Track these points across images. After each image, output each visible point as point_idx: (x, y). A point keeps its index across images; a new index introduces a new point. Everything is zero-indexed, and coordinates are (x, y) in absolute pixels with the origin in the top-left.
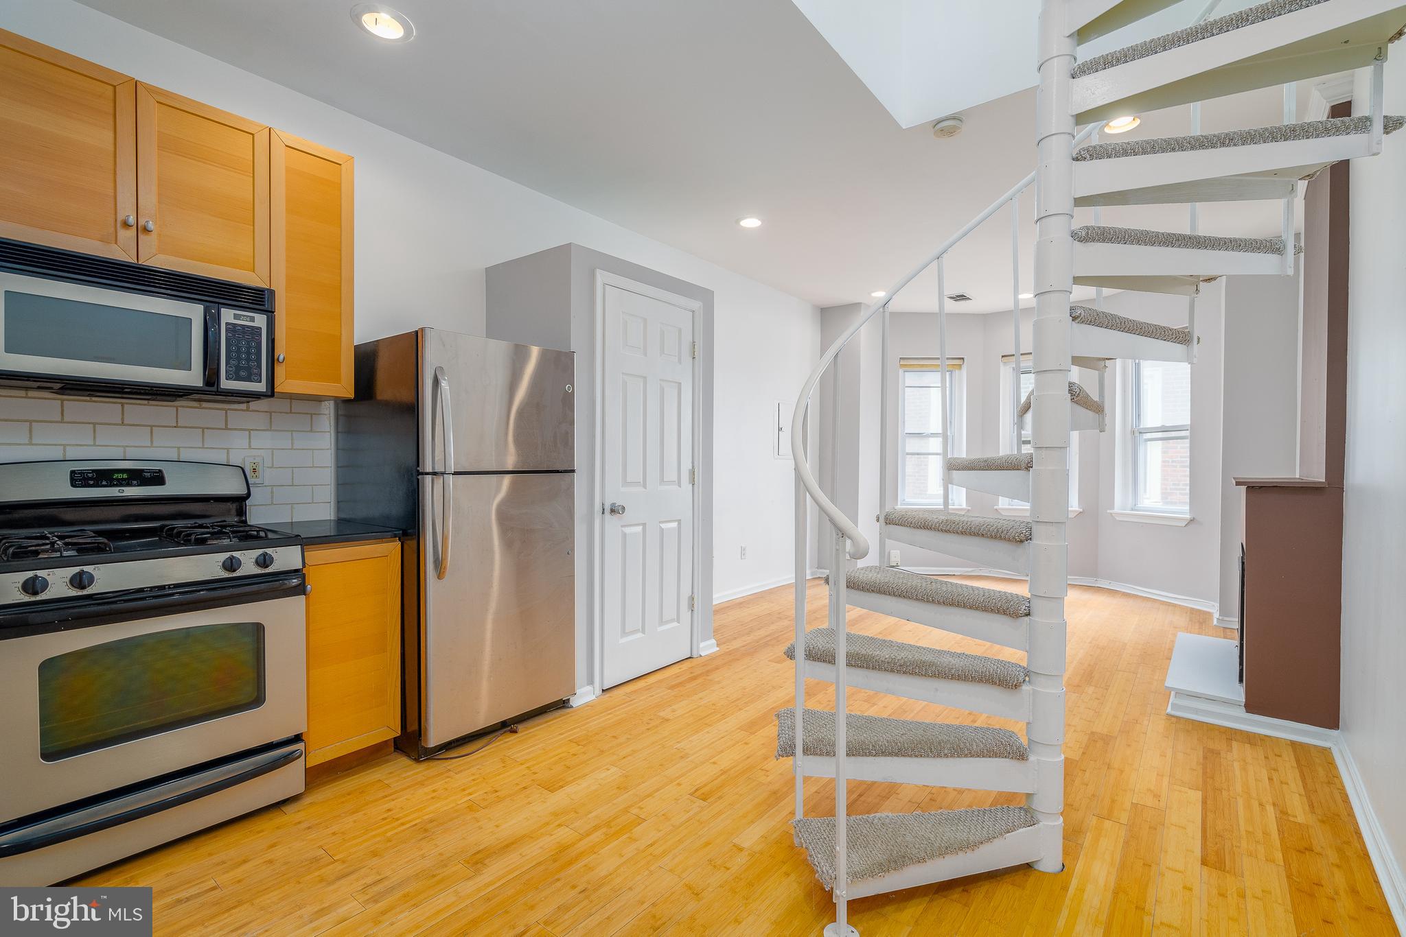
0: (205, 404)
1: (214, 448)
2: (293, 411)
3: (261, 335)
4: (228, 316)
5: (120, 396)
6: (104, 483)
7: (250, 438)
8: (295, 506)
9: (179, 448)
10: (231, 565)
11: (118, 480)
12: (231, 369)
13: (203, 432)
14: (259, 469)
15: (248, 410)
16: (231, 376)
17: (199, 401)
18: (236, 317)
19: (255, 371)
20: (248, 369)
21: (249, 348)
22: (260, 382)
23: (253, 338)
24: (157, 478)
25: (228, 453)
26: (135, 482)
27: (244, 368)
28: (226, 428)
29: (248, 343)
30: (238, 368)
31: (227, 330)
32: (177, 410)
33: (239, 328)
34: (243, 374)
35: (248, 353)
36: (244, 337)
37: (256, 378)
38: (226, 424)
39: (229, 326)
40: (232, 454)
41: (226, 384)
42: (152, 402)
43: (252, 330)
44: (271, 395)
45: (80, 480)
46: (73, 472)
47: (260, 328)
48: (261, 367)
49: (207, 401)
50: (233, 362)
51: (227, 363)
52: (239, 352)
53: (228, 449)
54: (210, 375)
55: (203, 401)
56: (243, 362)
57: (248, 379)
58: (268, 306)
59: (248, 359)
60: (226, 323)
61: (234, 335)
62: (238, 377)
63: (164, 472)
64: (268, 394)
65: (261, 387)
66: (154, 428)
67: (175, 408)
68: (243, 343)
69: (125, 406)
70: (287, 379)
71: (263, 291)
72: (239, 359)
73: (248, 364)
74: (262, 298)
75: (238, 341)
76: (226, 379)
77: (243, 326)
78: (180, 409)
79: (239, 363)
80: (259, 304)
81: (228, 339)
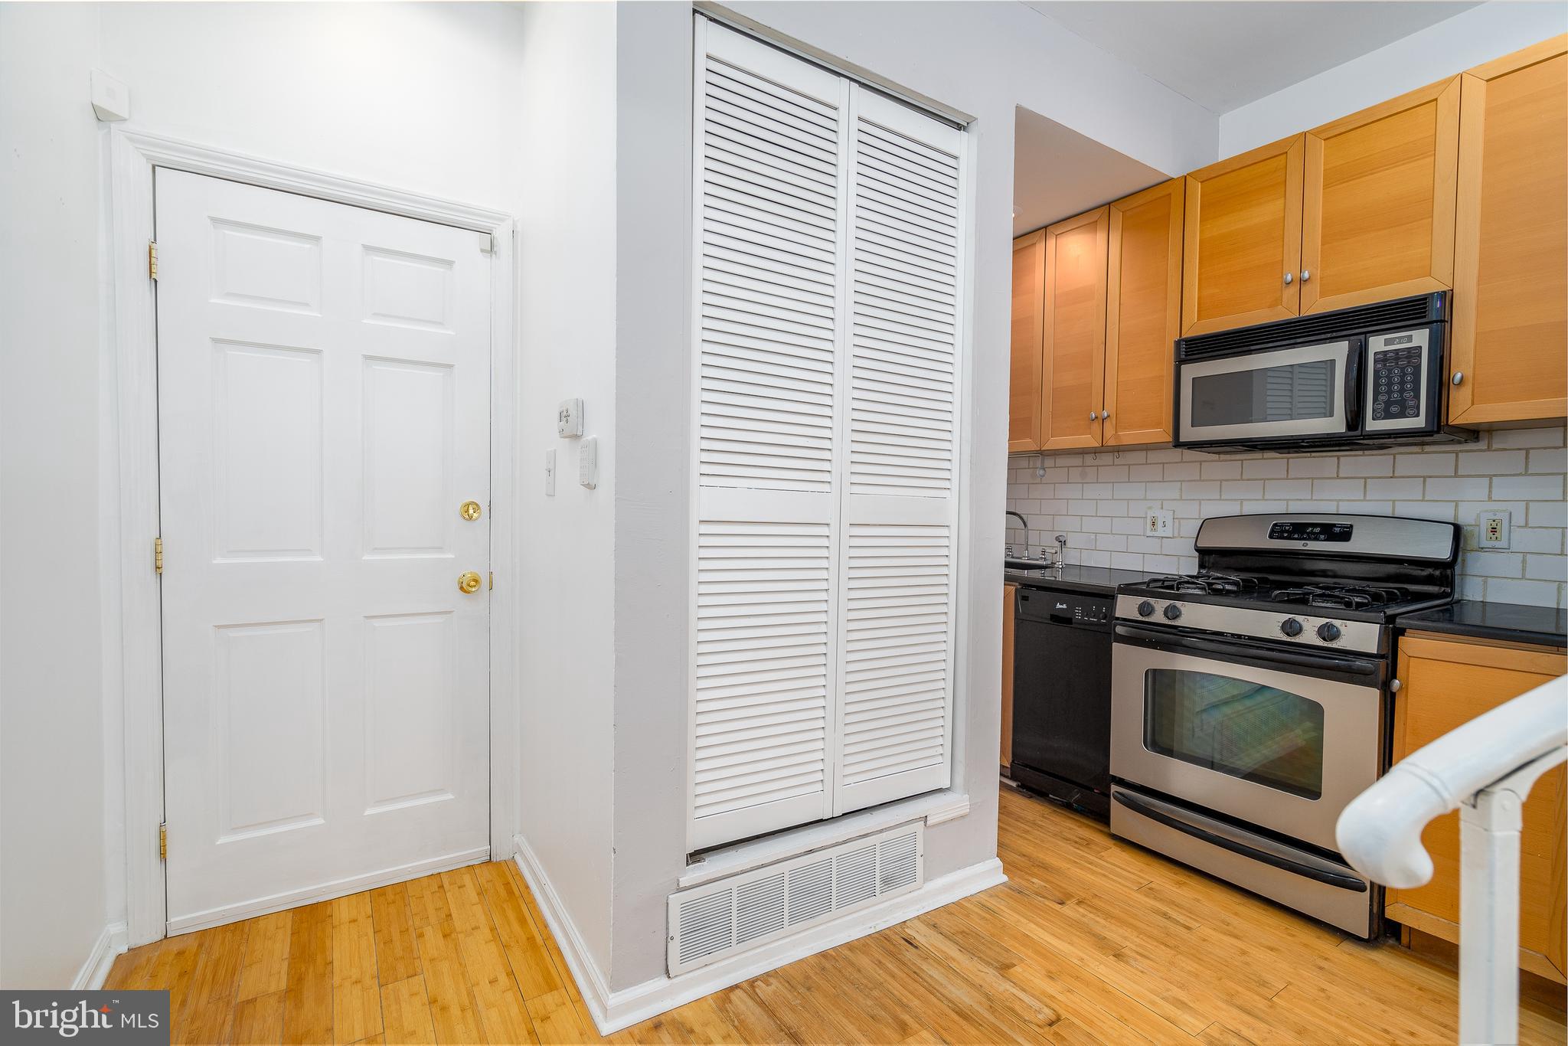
0: (1427, 448)
1: (1437, 501)
3: (1420, 356)
4: (1377, 344)
5: (1337, 448)
6: (1296, 536)
7: (1490, 487)
8: (1564, 585)
9: (1394, 501)
10: (1291, 628)
11: (1312, 533)
12: (1379, 407)
13: (1424, 482)
14: (1503, 529)
15: (1489, 449)
16: (1378, 415)
17: (1420, 445)
18: (1387, 342)
19: (1411, 403)
20: (1402, 402)
21: (1403, 375)
22: (1418, 415)
23: (1409, 362)
24: (1345, 533)
25: (1457, 506)
26: (1322, 537)
27: (1395, 402)
28: (1456, 475)
29: (1403, 369)
30: (1388, 403)
31: (1376, 361)
32: (1394, 458)
33: (1392, 354)
34: (1394, 409)
35: (1402, 383)
36: (1397, 364)
37: (1411, 412)
38: (1456, 471)
39: (1379, 356)
40: (1462, 507)
41: (1372, 425)
42: (1366, 452)
43: (1409, 352)
44: (1435, 429)
45: (1278, 532)
46: (1275, 525)
47: (1421, 347)
48: (1417, 397)
49: (1428, 444)
50: (1383, 398)
51: (1375, 400)
52: (1390, 384)
53: (1457, 503)
54: (1352, 418)
55: (1424, 445)
56: (1396, 396)
57: (1402, 415)
58: (1433, 316)
59: (1402, 391)
60: (1375, 353)
61: (1385, 365)
62: (1388, 415)
63: (1354, 527)
64: (1430, 429)
65: (1419, 422)
66: (1368, 480)
67: (1392, 457)
68: (1396, 372)
69: (1341, 458)
70: (1473, 404)
71: (1426, 299)
72: (1389, 392)
73: (1401, 396)
74: (1425, 308)
75: (1390, 371)
76: (1373, 419)
77: (1397, 351)
78: (1397, 456)
79: (1390, 397)
80: (1425, 317)
81: (1376, 372)
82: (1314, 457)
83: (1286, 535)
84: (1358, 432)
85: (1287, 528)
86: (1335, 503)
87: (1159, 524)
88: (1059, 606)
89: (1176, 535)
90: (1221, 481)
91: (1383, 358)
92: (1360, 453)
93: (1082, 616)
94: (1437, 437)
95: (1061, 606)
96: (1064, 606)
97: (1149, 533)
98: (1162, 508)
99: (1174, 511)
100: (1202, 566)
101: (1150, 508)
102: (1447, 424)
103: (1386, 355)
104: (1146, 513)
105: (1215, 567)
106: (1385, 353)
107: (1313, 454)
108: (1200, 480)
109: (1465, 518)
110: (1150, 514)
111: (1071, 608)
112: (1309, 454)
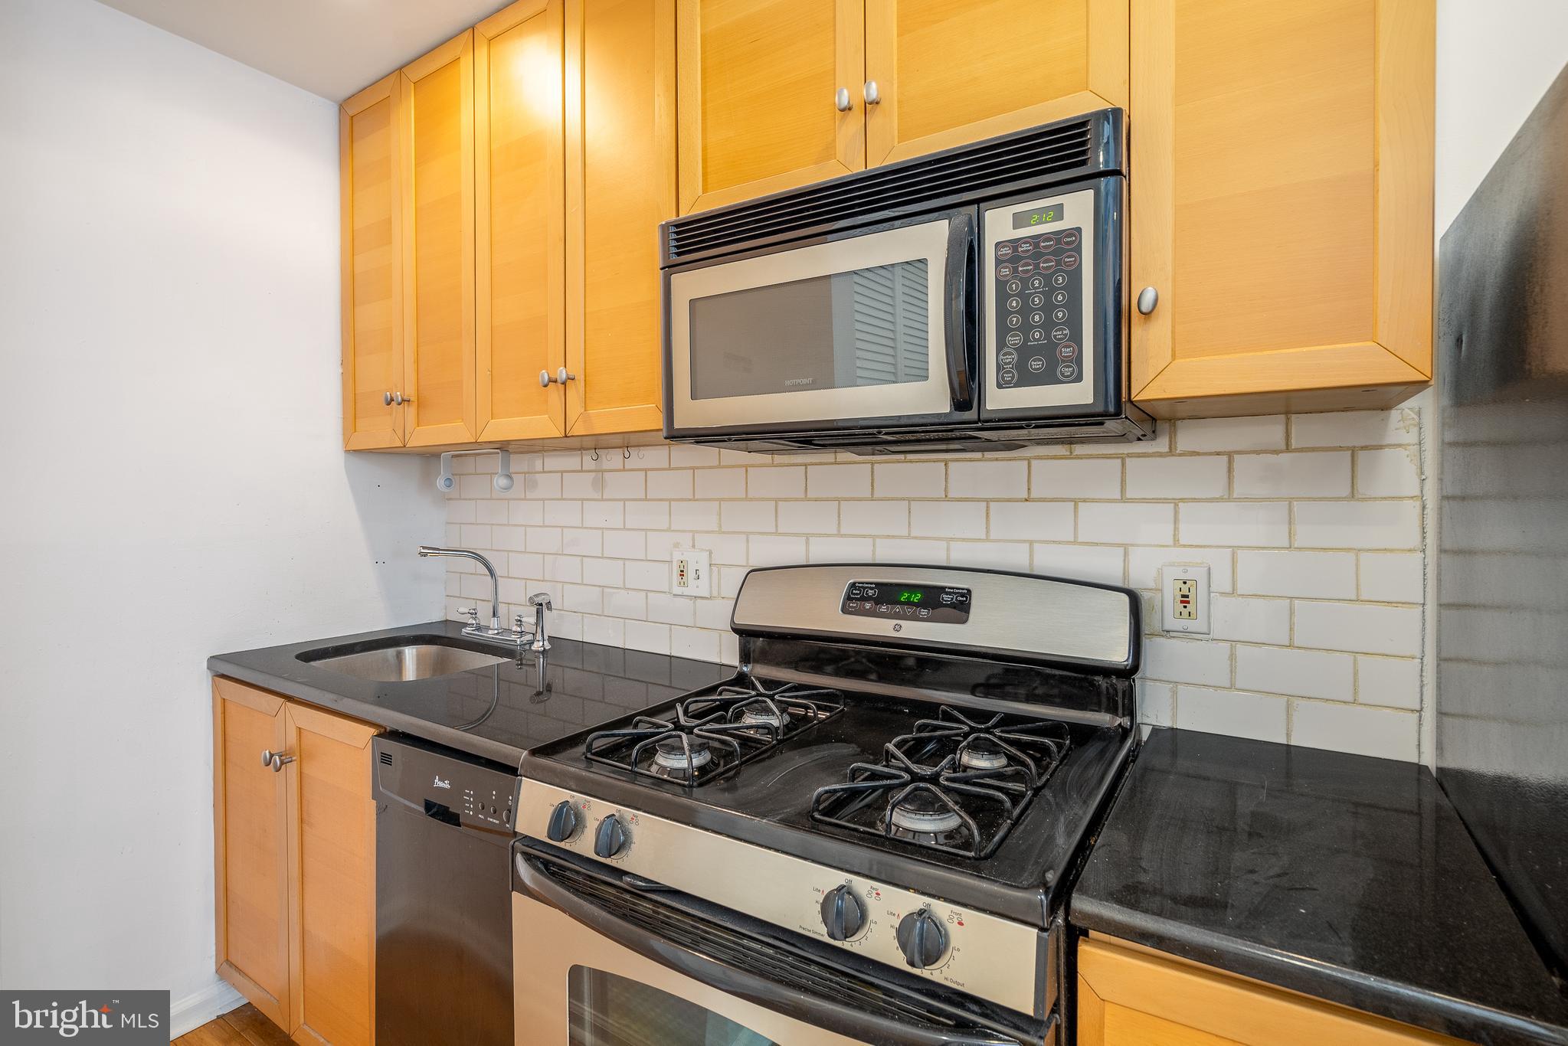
0: (1079, 449)
1: (1096, 543)
2: (1294, 444)
3: (1078, 249)
4: (999, 225)
5: (944, 447)
6: (883, 609)
7: (1176, 521)
8: (1296, 702)
9: (1031, 543)
12: (1009, 359)
13: (1075, 509)
14: (1199, 598)
15: (1171, 452)
16: (1008, 377)
18: (1019, 221)
19: (1067, 352)
20: (1049, 350)
21: (1049, 291)
22: (1079, 378)
23: (1058, 263)
24: (959, 606)
25: (1126, 554)
26: (924, 612)
27: (1037, 350)
28: (1123, 498)
29: (1047, 278)
30: (1025, 352)
31: (998, 261)
33: (1025, 247)
34: (1036, 364)
35: (1048, 308)
36: (1037, 266)
37: (1067, 371)
38: (1123, 490)
39: (1004, 251)
40: (1137, 558)
41: (998, 399)
42: (988, 455)
43: (1058, 241)
44: (1112, 409)
45: (859, 598)
46: (853, 585)
47: (1079, 230)
48: (1077, 338)
49: (1083, 441)
50: (1014, 340)
51: (1001, 345)
52: (1025, 311)
53: (1126, 547)
54: (960, 385)
55: (1071, 443)
56: (1037, 335)
57: (1049, 377)
58: (1101, 160)
59: (1048, 325)
60: (997, 244)
61: (1015, 270)
62: (1026, 379)
63: (973, 595)
64: (1100, 409)
65: (1080, 393)
66: (992, 504)
67: (1026, 463)
68: (1037, 284)
69: (951, 464)
70: (1174, 357)
71: (1084, 124)
72: (1026, 328)
73: (1048, 337)
74: (1084, 143)
75: (1025, 282)
76: (999, 386)
77: (1035, 240)
78: (1034, 463)
79: (1027, 340)
80: (1083, 163)
81: (1000, 284)
82: (911, 462)
83: (868, 606)
84: (970, 415)
85: (871, 593)
86: (944, 544)
87: (690, 574)
88: (438, 783)
89: (715, 594)
90: (777, 500)
91: (1013, 254)
92: (978, 455)
93: (476, 813)
94: (1112, 425)
95: (441, 784)
96: (446, 785)
97: (677, 590)
98: (694, 546)
99: (711, 553)
100: (746, 657)
101: (677, 545)
102: (1130, 400)
103: (1015, 249)
104: (671, 555)
105: (764, 658)
106: (1015, 243)
107: (910, 457)
108: (747, 499)
109: (1141, 577)
110: (677, 556)
111: (457, 790)
112: (901, 457)
